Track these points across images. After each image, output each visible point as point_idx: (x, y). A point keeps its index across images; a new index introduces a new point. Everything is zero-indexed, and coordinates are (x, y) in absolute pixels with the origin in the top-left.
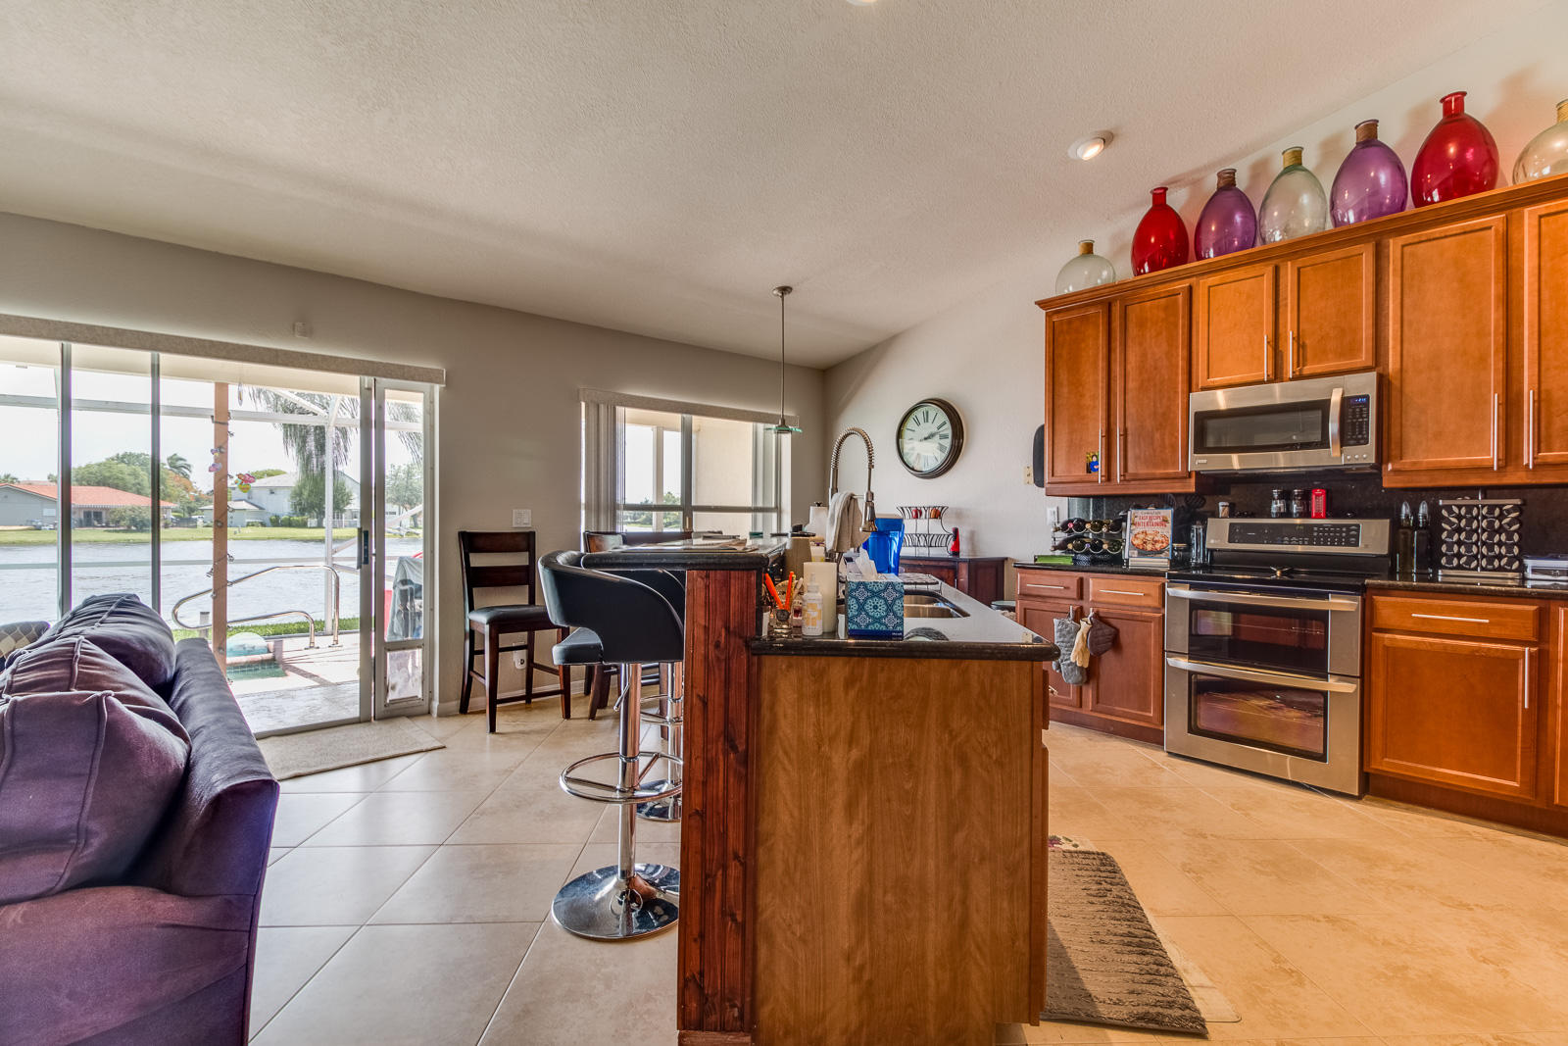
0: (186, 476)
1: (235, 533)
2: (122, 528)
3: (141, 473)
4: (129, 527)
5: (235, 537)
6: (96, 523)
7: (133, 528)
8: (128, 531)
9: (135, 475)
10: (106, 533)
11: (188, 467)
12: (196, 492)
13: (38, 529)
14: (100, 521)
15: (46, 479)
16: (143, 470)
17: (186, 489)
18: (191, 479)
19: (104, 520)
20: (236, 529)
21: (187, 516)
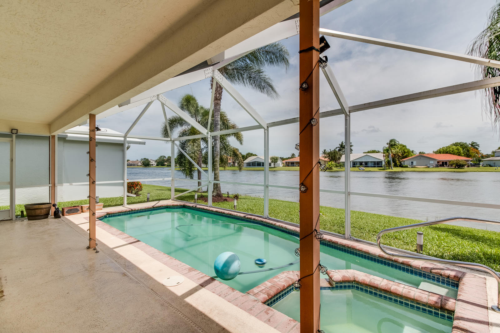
0: (477, 149)
1: (496, 169)
2: (453, 167)
3: (460, 148)
4: (455, 167)
5: (496, 171)
6: (445, 165)
7: (457, 167)
8: (455, 168)
9: (458, 149)
10: (448, 169)
11: (478, 145)
12: (481, 154)
13: (429, 167)
14: (446, 165)
15: (432, 153)
16: (461, 148)
17: (477, 153)
18: (479, 150)
19: (448, 165)
20: (496, 168)
21: (478, 162)
